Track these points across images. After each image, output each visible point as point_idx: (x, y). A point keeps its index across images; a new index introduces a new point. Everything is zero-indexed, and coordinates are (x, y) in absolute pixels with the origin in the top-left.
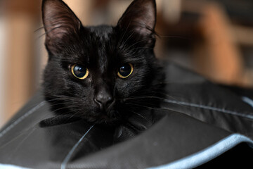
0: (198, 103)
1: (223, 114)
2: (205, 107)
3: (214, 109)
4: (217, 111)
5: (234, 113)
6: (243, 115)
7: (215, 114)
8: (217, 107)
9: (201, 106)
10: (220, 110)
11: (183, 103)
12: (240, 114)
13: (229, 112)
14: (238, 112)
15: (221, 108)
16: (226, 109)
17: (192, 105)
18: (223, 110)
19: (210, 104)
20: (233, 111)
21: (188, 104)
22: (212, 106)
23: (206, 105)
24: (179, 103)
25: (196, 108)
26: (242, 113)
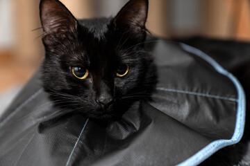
0: (184, 90)
1: (206, 99)
2: (190, 93)
3: (199, 94)
4: (201, 96)
5: (217, 97)
6: (226, 98)
7: (199, 99)
8: (202, 92)
9: (187, 92)
10: (204, 95)
11: (170, 90)
12: (222, 98)
13: (212, 96)
14: (221, 96)
15: (205, 93)
16: (210, 94)
17: (178, 91)
18: (207, 95)
19: (195, 89)
20: (216, 95)
21: (174, 91)
22: (197, 91)
23: (192, 90)
24: (166, 90)
25: (182, 94)
26: (225, 96)
